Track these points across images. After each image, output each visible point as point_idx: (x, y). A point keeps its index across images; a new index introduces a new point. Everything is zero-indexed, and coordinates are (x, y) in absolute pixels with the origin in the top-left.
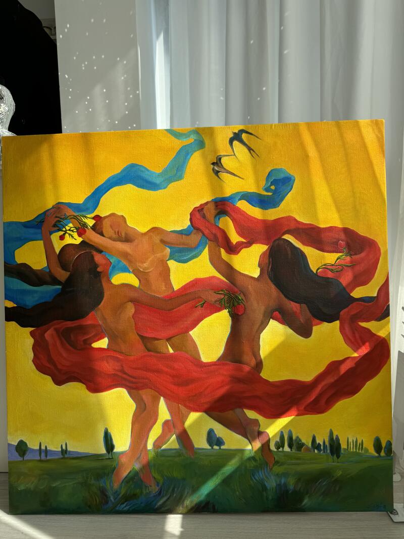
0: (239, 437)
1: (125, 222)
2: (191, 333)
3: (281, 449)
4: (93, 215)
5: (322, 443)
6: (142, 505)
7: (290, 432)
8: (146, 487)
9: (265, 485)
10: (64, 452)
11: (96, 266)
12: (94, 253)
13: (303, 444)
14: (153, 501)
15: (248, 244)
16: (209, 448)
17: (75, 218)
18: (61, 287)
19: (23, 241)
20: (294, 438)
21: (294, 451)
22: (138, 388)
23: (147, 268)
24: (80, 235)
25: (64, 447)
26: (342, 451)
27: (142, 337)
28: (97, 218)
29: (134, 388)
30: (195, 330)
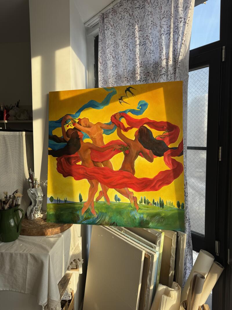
0: (126, 198)
1: (89, 120)
2: (110, 160)
3: (141, 204)
4: (78, 118)
5: (157, 202)
6: (91, 222)
7: (145, 197)
8: (93, 215)
9: (135, 217)
10: (66, 201)
11: (78, 136)
12: (78, 131)
13: (149, 202)
14: (95, 221)
15: (131, 128)
16: (116, 202)
17: (72, 119)
18: (67, 143)
19: (55, 127)
20: (146, 200)
21: (146, 204)
22: (91, 179)
23: (96, 137)
24: (73, 125)
25: (66, 199)
26: (164, 206)
27: (93, 161)
28: (79, 119)
29: (90, 179)
30: (111, 159)
